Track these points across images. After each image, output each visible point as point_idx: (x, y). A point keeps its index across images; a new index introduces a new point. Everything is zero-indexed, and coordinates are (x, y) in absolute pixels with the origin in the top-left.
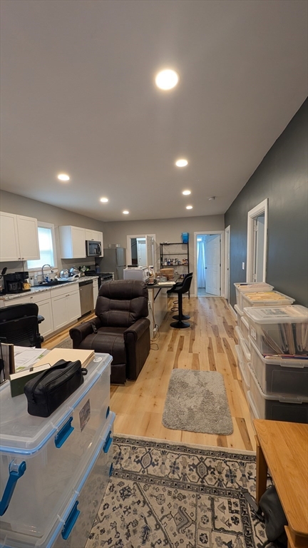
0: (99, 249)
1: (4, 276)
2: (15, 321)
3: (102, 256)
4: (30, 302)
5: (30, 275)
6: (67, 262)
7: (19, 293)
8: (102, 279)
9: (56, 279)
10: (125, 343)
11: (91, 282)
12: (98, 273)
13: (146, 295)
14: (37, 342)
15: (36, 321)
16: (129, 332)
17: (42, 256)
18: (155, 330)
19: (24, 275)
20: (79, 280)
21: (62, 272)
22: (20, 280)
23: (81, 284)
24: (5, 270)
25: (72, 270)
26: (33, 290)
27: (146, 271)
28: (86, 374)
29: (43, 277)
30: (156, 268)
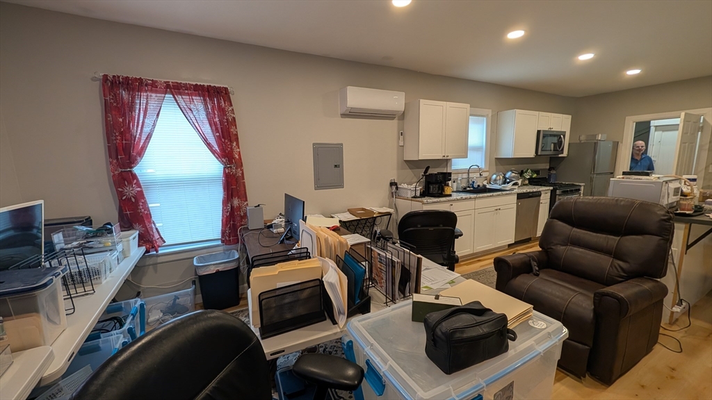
0: (559, 144)
1: (426, 176)
2: (431, 229)
3: (565, 154)
4: (449, 210)
5: (453, 177)
6: (503, 163)
7: (439, 197)
8: (558, 192)
9: (484, 186)
10: (595, 311)
11: (538, 194)
12: (552, 181)
13: (666, 234)
14: (451, 262)
15: (454, 235)
16: (608, 295)
17: (470, 154)
18: (677, 309)
19: (446, 177)
20: (517, 190)
21: (494, 176)
22: (441, 182)
23: (520, 196)
24: (427, 169)
25: (509, 174)
26: (455, 196)
27: (673, 186)
28: (513, 339)
29: (469, 182)
30: (700, 182)
